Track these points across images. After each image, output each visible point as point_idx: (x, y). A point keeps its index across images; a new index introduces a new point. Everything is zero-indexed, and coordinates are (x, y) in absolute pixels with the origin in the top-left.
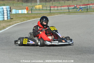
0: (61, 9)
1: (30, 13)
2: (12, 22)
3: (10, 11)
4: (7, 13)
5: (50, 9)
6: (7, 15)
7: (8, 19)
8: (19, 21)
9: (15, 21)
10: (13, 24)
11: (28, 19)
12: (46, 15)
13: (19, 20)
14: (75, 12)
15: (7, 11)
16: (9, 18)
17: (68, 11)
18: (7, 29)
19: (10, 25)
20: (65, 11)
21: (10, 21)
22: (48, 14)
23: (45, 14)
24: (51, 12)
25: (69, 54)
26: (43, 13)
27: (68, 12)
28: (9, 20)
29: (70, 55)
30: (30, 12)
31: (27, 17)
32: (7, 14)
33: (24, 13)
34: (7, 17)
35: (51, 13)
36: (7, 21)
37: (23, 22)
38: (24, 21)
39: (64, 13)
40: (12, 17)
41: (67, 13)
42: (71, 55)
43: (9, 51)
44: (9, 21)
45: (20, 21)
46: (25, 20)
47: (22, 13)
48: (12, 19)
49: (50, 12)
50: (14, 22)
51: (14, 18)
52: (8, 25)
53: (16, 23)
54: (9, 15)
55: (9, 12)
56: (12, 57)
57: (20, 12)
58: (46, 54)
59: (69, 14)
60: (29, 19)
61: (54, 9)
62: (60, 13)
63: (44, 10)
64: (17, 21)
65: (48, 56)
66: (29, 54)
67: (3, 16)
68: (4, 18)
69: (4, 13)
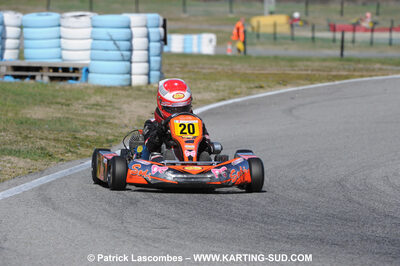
1: (229, 53)
3: (164, 41)
4: (148, 49)
6: (149, 61)
7: (149, 83)
8: (207, 96)
11: (252, 86)
13: (206, 89)
15: (149, 41)
31: (246, 78)
32: (149, 57)
34: (146, 71)
38: (237, 95)
40: (168, 71)
45: (214, 94)
46: (238, 90)
54: (158, 58)
55: (158, 45)
60: (261, 87)
64: (199, 93)
67: (128, 63)
68: (130, 73)
69: (131, 50)
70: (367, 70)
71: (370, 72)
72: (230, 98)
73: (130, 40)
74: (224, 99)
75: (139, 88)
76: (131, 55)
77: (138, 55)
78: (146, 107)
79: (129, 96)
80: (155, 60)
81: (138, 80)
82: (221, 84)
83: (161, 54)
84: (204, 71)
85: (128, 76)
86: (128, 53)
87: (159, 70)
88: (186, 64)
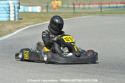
0: (89, 8)
1: (44, 12)
2: (22, 23)
3: (19, 8)
4: (15, 10)
5: (74, 8)
6: (15, 14)
7: (15, 20)
8: (31, 23)
9: (25, 22)
10: (23, 27)
11: (44, 20)
12: (70, 15)
13: (31, 21)
14: (110, 13)
15: (15, 8)
16: (17, 17)
17: (100, 10)
18: (15, 33)
19: (19, 28)
20: (96, 11)
21: (19, 22)
22: (72, 14)
23: (66, 14)
24: (76, 11)
25: (110, 72)
26: (64, 13)
27: (101, 12)
28: (17, 20)
29: (112, 74)
30: (45, 10)
31: (42, 18)
32: (15, 12)
33: (35, 11)
34: (14, 16)
35: (76, 13)
36: (15, 22)
37: (37, 25)
38: (39, 23)
39: (95, 13)
40: (21, 17)
41: (98, 14)
42: (114, 75)
43: (23, 65)
44: (17, 22)
45: (33, 23)
46: (40, 21)
47: (33, 11)
48: (20, 19)
49: (74, 11)
50: (25, 24)
51: (24, 18)
52: (15, 28)
53: (27, 25)
54: (17, 13)
55: (17, 9)
56: (29, 74)
57: (30, 9)
58: (77, 71)
59: (103, 16)
60: (46, 21)
61: (79, 8)
62: (90, 14)
63: (65, 8)
64: (29, 22)
65: (80, 74)
66: (53, 70)
67: (9, 14)
68: (9, 17)
69: (9, 11)
70: (80, 15)
72: (37, 24)
73: (9, 8)
74: (35, 24)
75: (12, 21)
76: (10, 12)
77: (12, 12)
78: (13, 26)
79: (8, 24)
81: (12, 19)
82: (35, 20)
84: (32, 16)
85: (9, 18)
87: (18, 16)
88: (27, 15)
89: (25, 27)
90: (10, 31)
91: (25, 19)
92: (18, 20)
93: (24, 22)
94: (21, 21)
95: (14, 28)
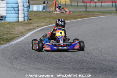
2: (32, 24)
4: (24, 10)
5: (86, 6)
6: (24, 14)
8: (42, 24)
9: (36, 23)
10: (34, 29)
13: (42, 22)
16: (26, 18)
19: (30, 30)
21: (29, 23)
28: (26, 21)
32: (24, 12)
36: (24, 23)
40: (30, 17)
44: (26, 24)
46: (52, 22)
48: (30, 20)
49: (86, 10)
52: (27, 30)
53: (38, 27)
54: (27, 13)
61: (90, 6)
64: (40, 23)
67: (18, 15)
68: (18, 17)
70: (93, 15)
71: (94, 15)
72: (49, 25)
74: (48, 25)
75: (21, 22)
77: (21, 12)
78: (23, 28)
79: (17, 25)
80: (26, 13)
81: (21, 20)
82: (47, 20)
83: (28, 11)
84: (42, 16)
85: (18, 19)
86: (18, 11)
87: (28, 16)
88: (36, 14)
89: (37, 28)
90: (22, 34)
91: (35, 19)
92: (28, 21)
93: (34, 23)
94: (31, 21)
95: (25, 30)
